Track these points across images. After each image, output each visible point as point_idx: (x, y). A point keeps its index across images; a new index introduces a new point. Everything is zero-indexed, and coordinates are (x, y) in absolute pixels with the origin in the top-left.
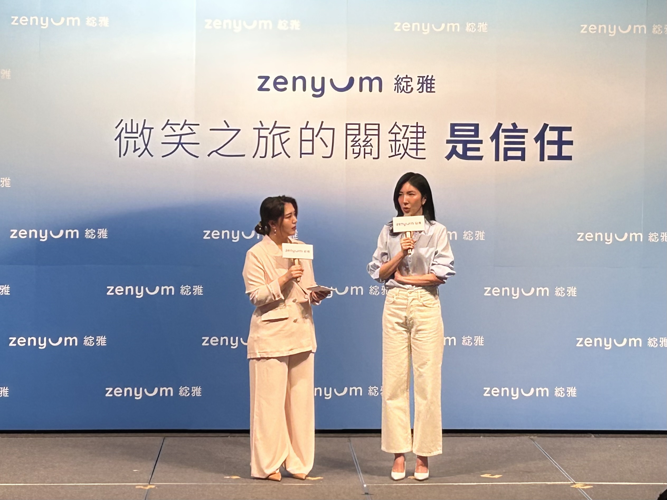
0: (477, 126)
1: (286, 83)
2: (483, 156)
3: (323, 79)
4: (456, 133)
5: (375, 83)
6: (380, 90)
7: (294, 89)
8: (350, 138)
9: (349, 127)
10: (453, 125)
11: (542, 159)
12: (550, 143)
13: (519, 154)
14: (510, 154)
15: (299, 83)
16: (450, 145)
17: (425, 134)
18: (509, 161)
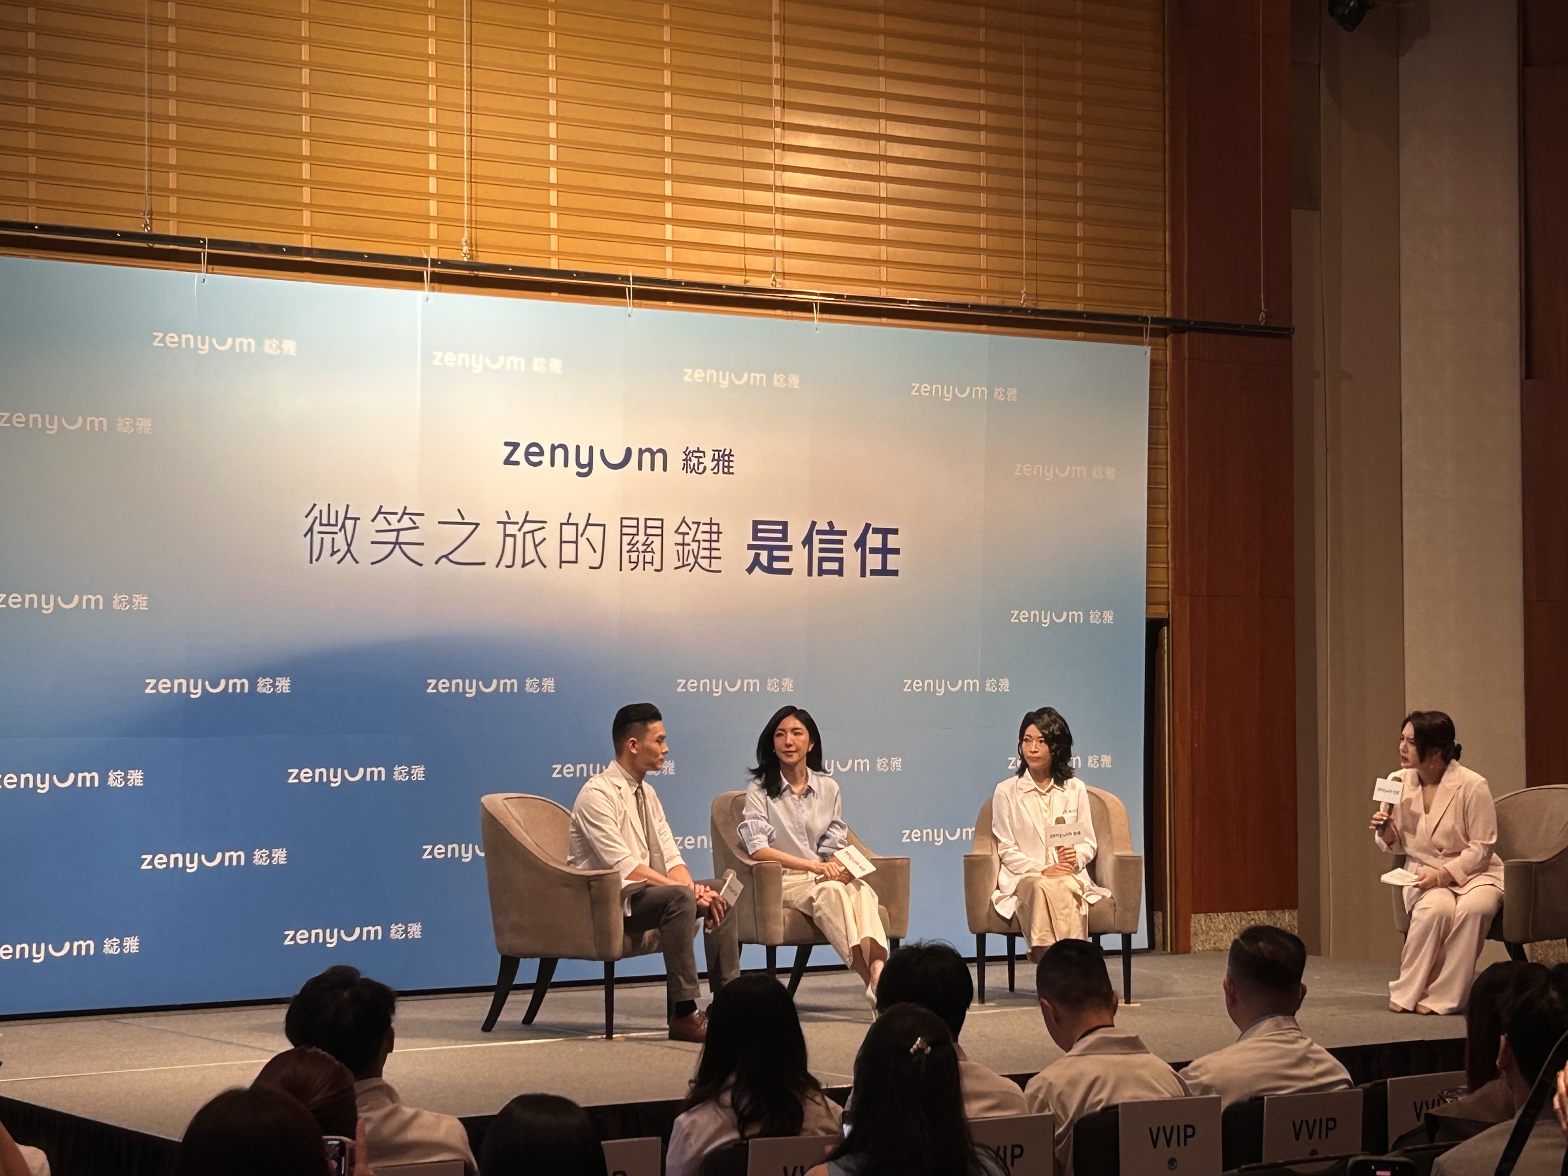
0: (785, 524)
1: (541, 453)
2: (792, 569)
3: (591, 448)
4: (760, 535)
5: (659, 457)
6: (665, 469)
7: (553, 464)
8: (626, 539)
9: (625, 522)
10: (756, 523)
11: (863, 574)
12: (873, 551)
13: (835, 566)
14: (826, 566)
15: (560, 453)
16: (753, 552)
17: (720, 535)
18: (825, 576)
